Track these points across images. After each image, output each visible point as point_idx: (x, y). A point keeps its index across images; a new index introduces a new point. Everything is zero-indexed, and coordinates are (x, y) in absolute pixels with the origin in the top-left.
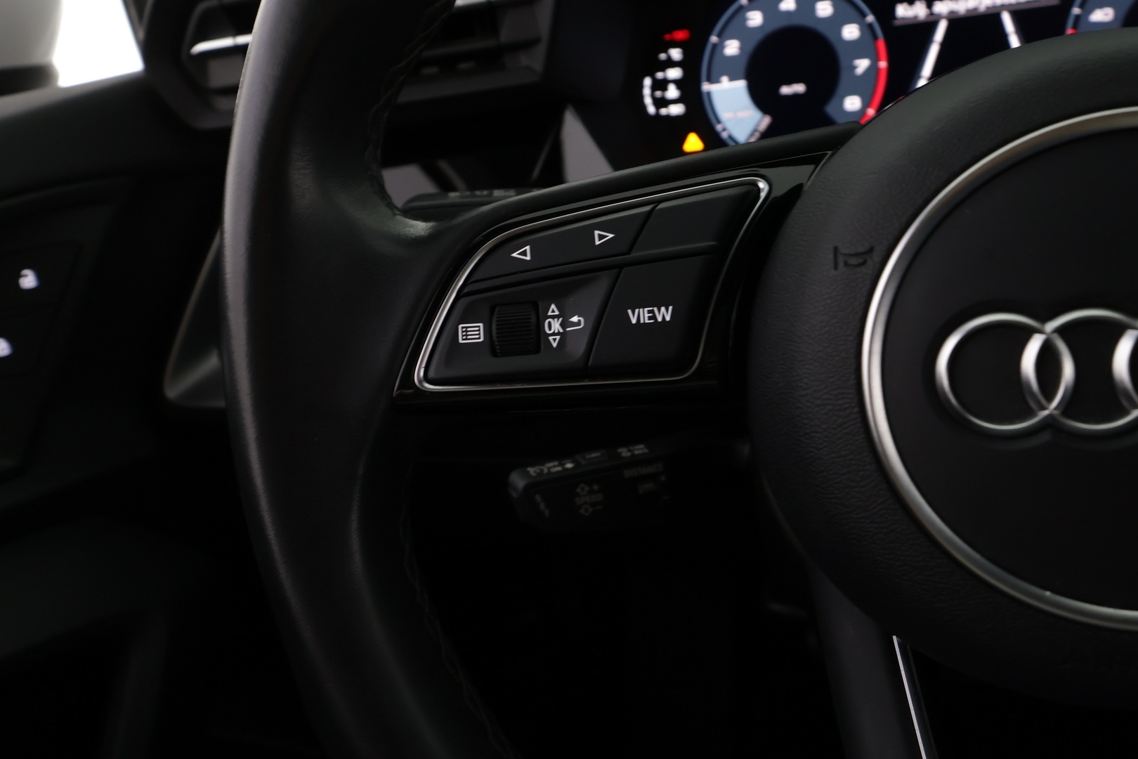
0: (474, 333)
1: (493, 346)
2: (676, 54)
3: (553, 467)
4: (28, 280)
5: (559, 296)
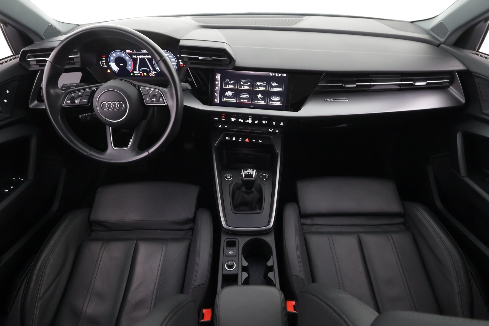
0: (69, 102)
1: (71, 103)
2: (104, 59)
3: (85, 115)
4: (8, 92)
5: (76, 99)
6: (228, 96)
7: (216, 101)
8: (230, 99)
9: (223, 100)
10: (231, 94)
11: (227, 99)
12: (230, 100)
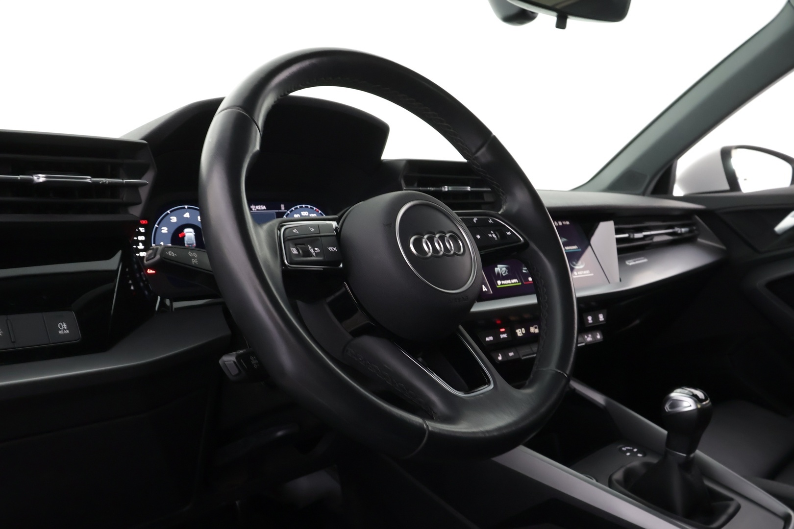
0: (295, 251)
1: (303, 254)
2: (142, 230)
6: (502, 274)
7: (486, 290)
8: (508, 279)
9: (498, 285)
10: (504, 269)
11: (503, 282)
12: (509, 282)
